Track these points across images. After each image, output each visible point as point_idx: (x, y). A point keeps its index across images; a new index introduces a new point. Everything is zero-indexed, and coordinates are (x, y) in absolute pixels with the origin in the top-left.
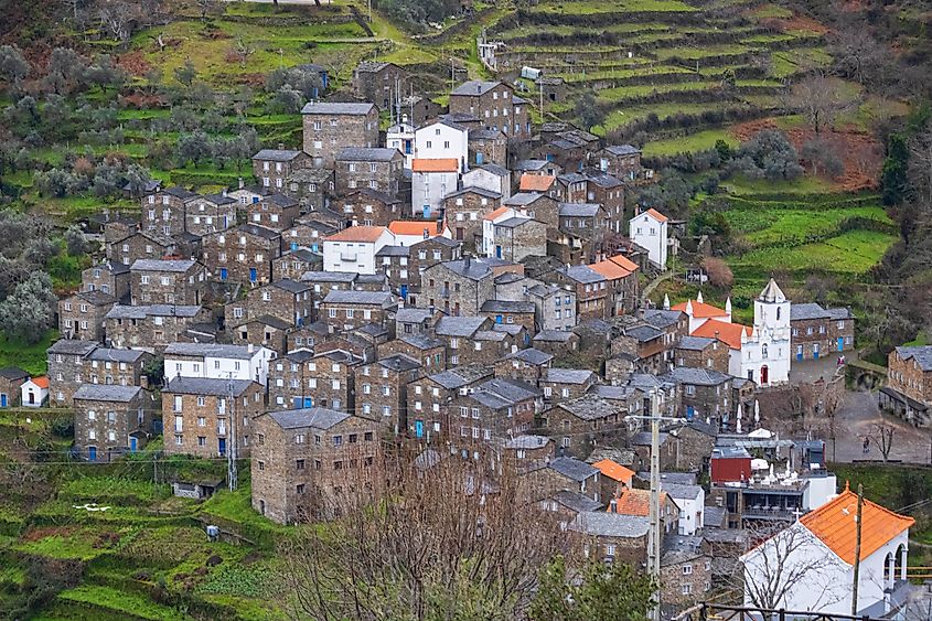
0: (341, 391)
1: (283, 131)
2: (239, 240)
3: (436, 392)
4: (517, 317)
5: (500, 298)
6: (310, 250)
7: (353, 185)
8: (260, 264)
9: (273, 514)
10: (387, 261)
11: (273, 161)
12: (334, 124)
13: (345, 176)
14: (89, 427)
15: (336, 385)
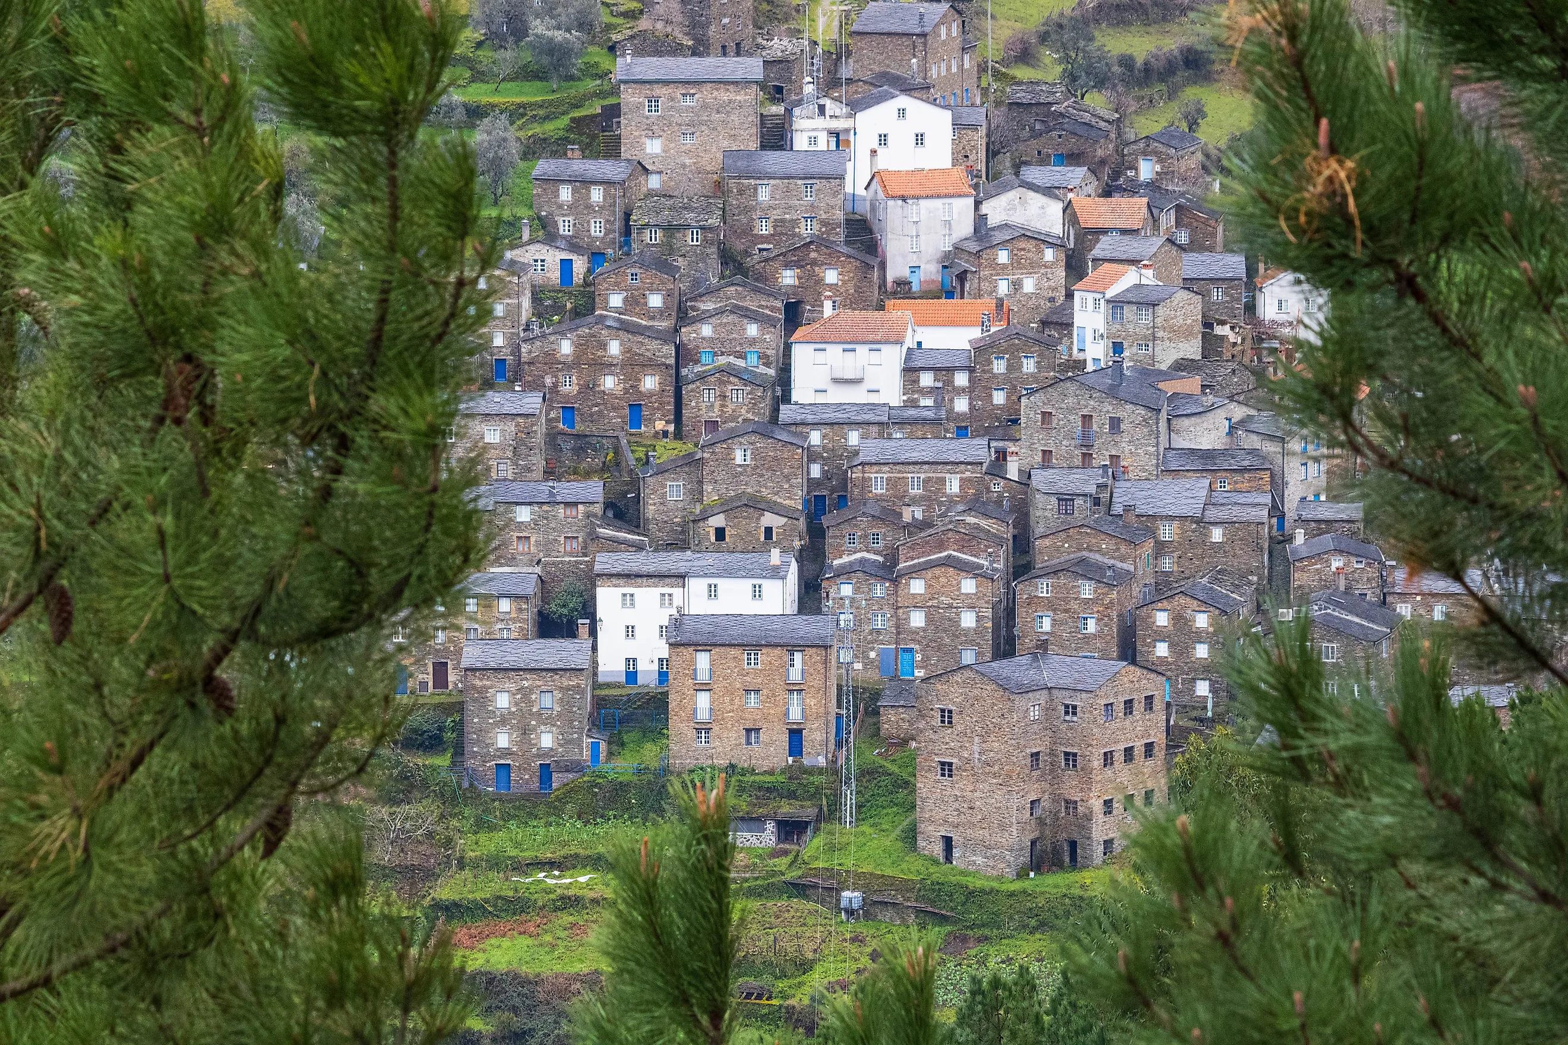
0: (979, 631)
1: (547, 118)
2: (604, 346)
3: (1202, 621)
4: (1238, 477)
5: (1179, 442)
6: (741, 363)
7: (764, 229)
8: (651, 394)
9: (979, 860)
10: (927, 380)
11: (584, 183)
12: (688, 102)
13: (747, 210)
14: (496, 724)
15: (968, 620)
